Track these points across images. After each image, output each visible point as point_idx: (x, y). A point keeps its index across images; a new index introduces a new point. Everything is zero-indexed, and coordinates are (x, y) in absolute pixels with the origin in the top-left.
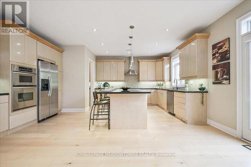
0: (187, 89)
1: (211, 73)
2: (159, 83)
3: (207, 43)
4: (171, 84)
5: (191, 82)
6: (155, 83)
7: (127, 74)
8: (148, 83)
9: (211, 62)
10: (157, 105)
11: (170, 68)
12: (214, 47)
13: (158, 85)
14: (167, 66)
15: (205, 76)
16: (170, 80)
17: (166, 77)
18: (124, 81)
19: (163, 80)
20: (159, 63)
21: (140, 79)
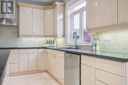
2: (49, 39)
4: (66, 41)
6: (44, 40)
10: (46, 71)
11: (64, 20)
13: (48, 42)
14: (60, 17)
16: (64, 36)
17: (60, 31)
19: (55, 36)
21: (20, 34)
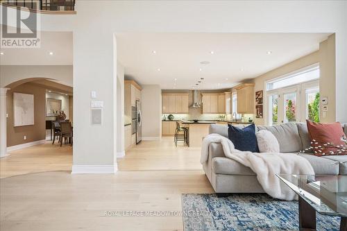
0: (243, 121)
1: (255, 110)
2: (221, 115)
3: (253, 90)
4: (231, 117)
5: (245, 115)
6: (217, 115)
7: (190, 106)
8: (211, 115)
9: (256, 104)
12: (257, 93)
13: (220, 117)
14: (228, 100)
15: (253, 113)
16: (231, 113)
17: (228, 110)
18: (188, 113)
19: (225, 113)
20: (221, 96)
21: (203, 112)
